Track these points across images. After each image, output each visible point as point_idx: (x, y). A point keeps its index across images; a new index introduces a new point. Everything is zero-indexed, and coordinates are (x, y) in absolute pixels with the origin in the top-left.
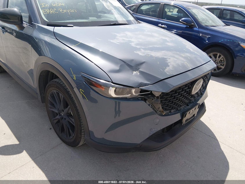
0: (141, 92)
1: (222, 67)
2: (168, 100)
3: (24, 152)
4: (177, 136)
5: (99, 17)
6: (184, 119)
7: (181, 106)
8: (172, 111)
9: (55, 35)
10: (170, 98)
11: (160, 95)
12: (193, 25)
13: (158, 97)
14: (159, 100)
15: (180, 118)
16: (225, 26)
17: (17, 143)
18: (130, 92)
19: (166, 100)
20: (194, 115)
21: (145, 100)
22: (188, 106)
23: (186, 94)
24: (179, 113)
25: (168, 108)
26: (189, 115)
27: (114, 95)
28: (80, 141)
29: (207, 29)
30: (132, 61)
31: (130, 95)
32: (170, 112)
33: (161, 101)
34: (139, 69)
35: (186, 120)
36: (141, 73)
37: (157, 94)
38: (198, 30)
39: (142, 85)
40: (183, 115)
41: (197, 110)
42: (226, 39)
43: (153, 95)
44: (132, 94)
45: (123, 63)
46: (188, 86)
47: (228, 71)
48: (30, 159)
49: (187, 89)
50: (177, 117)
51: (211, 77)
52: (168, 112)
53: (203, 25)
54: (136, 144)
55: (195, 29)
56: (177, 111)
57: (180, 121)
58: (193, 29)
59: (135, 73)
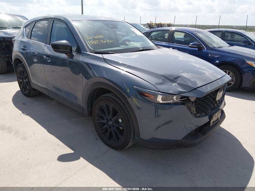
0: (181, 98)
1: (232, 82)
2: (200, 104)
3: (81, 158)
4: (208, 134)
5: (127, 45)
6: (212, 121)
7: (208, 110)
8: (203, 114)
9: (105, 61)
10: (202, 103)
11: (194, 101)
12: (202, 47)
13: (193, 102)
14: (194, 104)
15: (208, 120)
16: (230, 46)
17: (73, 152)
18: (172, 99)
19: (199, 104)
20: (218, 118)
21: (184, 104)
22: (213, 110)
23: (212, 100)
24: (207, 116)
25: (200, 111)
26: (215, 118)
27: (161, 102)
28: (130, 141)
29: (215, 50)
30: (170, 76)
31: (172, 101)
32: (201, 115)
33: (195, 105)
34: (177, 81)
35: (213, 122)
36: (179, 84)
37: (193, 100)
38: (206, 51)
39: (181, 92)
40: (211, 118)
41: (220, 114)
42: (233, 57)
43: (190, 101)
44: (174, 100)
45: (164, 78)
46: (214, 94)
47: (238, 86)
48: (88, 163)
49: (213, 96)
50: (206, 119)
51: (226, 92)
52: (200, 114)
53: (211, 46)
54: (178, 140)
55: (204, 50)
56: (206, 114)
57: (209, 123)
58: (202, 50)
59: (174, 84)
